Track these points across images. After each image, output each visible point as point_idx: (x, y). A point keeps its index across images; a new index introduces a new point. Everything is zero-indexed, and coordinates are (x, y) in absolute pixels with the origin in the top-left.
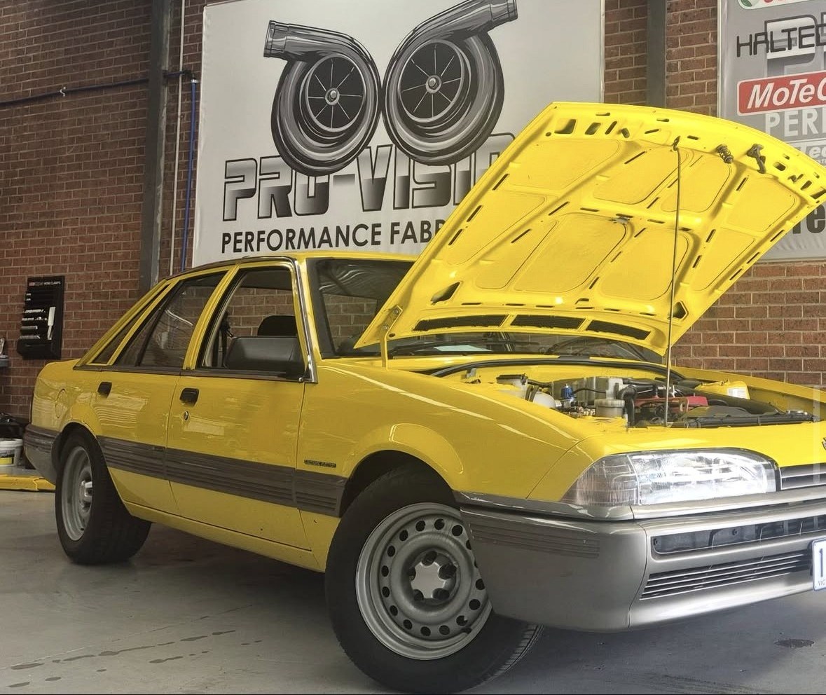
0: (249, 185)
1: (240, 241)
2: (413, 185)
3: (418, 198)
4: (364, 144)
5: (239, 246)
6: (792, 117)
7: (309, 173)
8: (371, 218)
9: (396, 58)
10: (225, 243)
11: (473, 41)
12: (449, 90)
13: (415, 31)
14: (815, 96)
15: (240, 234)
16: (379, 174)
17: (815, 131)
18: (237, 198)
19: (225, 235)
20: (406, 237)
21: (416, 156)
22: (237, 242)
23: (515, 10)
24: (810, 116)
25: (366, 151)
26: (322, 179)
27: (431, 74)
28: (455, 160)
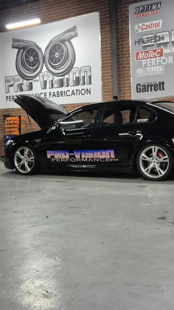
0: (12, 83)
1: (11, 98)
2: (54, 82)
3: (56, 85)
4: (41, 71)
5: (11, 99)
6: (149, 61)
7: (27, 80)
8: (44, 91)
9: (47, 48)
10: (7, 99)
11: (67, 43)
12: (61, 56)
13: (51, 40)
14: (155, 55)
15: (11, 96)
16: (45, 79)
17: (155, 65)
18: (9, 87)
19: (7, 97)
20: (53, 96)
21: (54, 74)
22: (10, 98)
23: (77, 34)
24: (154, 61)
25: (41, 73)
26: (30, 81)
27: (56, 52)
28: (64, 75)
